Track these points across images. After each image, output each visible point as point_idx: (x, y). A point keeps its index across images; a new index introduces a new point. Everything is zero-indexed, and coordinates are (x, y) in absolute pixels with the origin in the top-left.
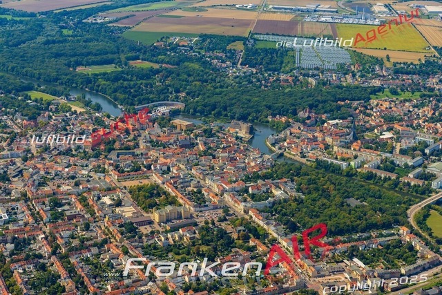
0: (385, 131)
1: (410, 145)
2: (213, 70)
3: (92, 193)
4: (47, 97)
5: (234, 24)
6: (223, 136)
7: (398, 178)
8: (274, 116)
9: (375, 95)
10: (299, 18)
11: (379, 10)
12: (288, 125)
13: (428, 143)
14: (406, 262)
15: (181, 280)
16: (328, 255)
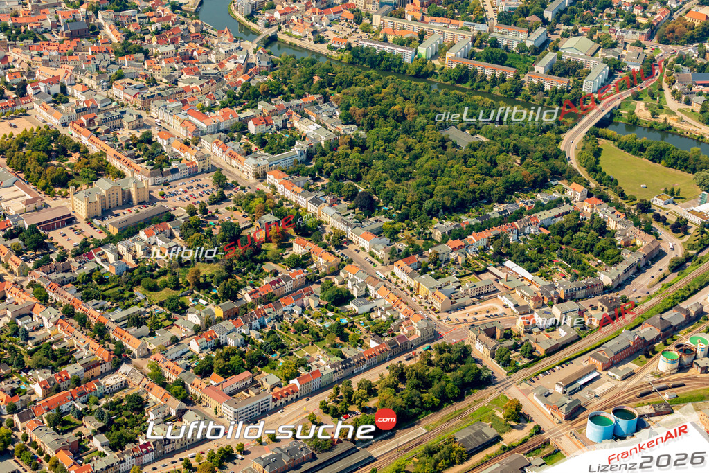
1: (514, 4)
7: (517, 77)
14: (603, 258)
15: (185, 351)
16: (456, 260)
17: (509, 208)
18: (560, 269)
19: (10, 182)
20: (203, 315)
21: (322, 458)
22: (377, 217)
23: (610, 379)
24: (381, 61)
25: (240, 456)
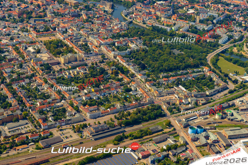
0: (190, 9)
1: (205, 18)
3: (22, 45)
6: (96, 10)
12: (134, 4)
13: (215, 16)
14: (209, 88)
15: (81, 99)
16: (165, 84)
17: (185, 72)
18: (195, 89)
19: (45, 52)
20: (88, 90)
21: (111, 129)
22: (145, 71)
23: (200, 119)
24: (160, 30)
25: (89, 127)
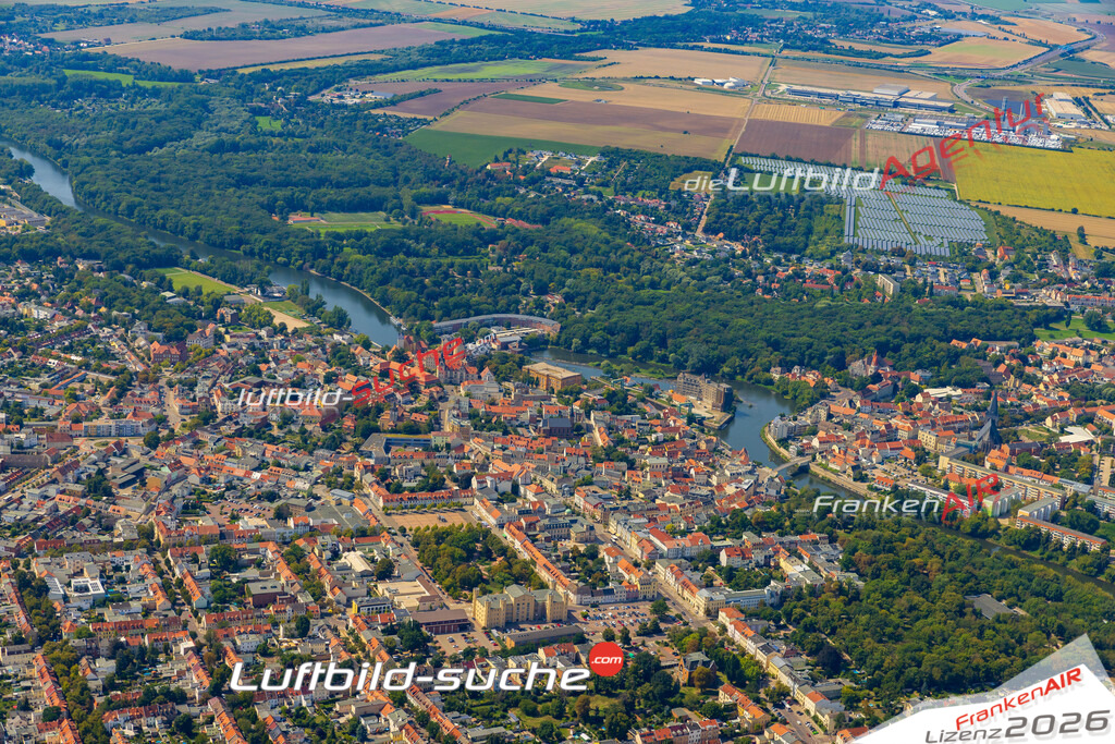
0: (1073, 424)
2: (633, 240)
3: (320, 540)
4: (213, 286)
5: (686, 128)
6: (655, 411)
7: (1105, 550)
8: (787, 367)
9: (1047, 328)
10: (856, 121)
11: (1060, 111)
12: (822, 394)
19: (412, 575)
